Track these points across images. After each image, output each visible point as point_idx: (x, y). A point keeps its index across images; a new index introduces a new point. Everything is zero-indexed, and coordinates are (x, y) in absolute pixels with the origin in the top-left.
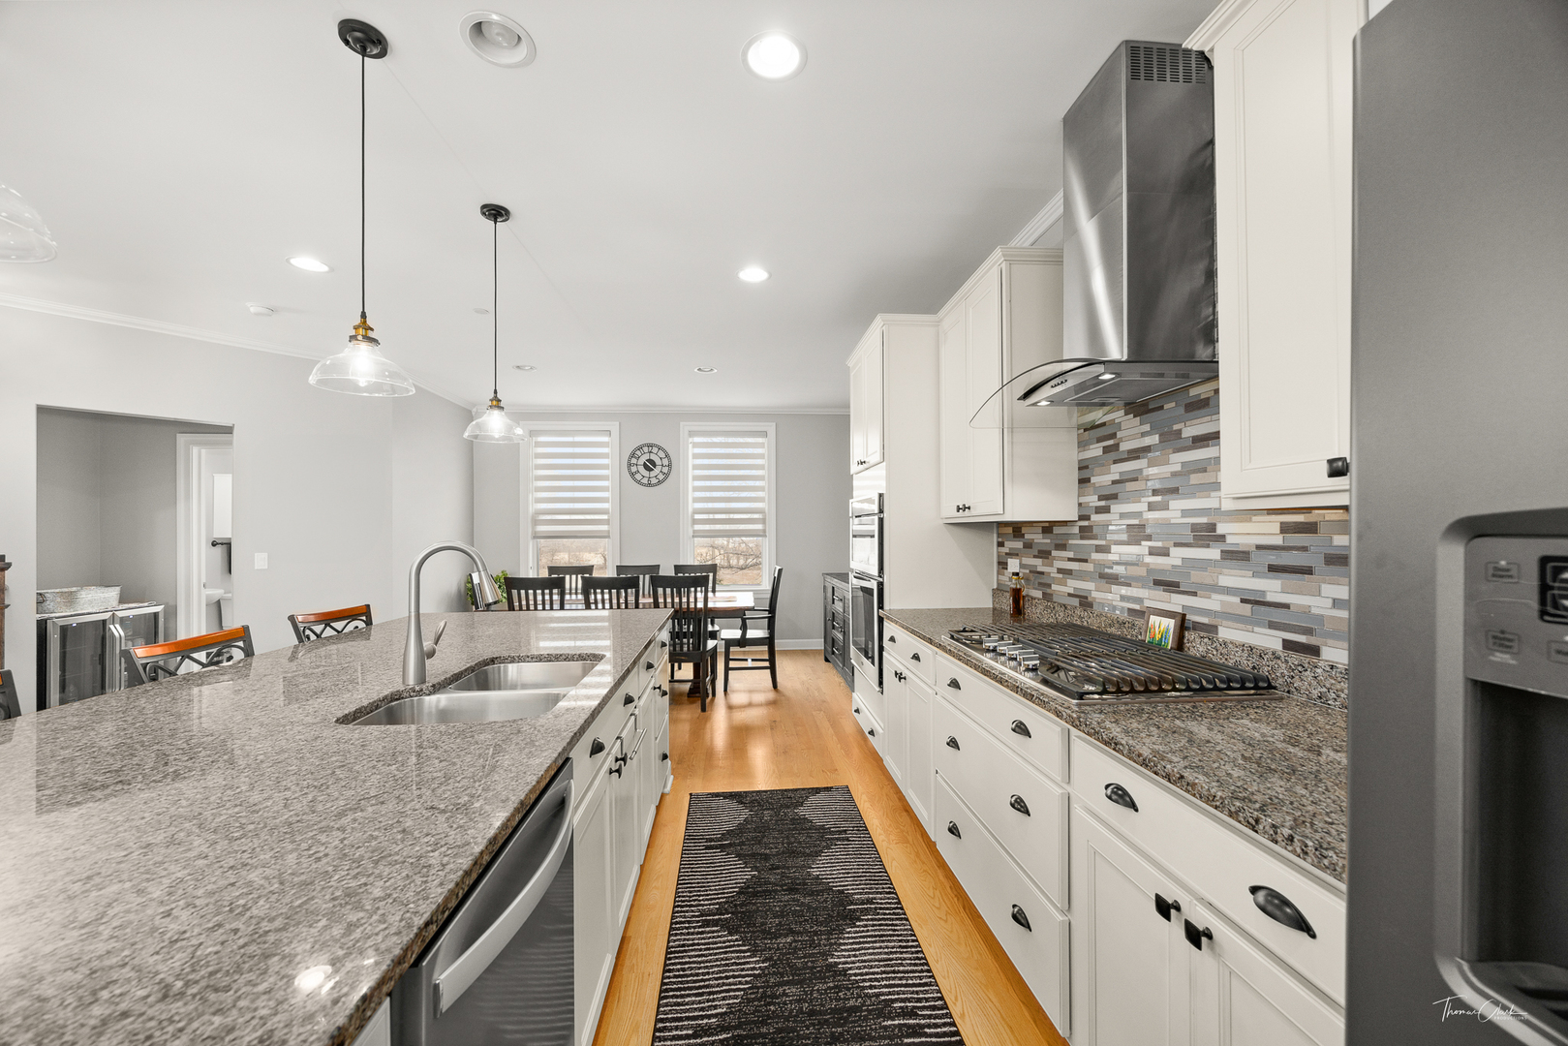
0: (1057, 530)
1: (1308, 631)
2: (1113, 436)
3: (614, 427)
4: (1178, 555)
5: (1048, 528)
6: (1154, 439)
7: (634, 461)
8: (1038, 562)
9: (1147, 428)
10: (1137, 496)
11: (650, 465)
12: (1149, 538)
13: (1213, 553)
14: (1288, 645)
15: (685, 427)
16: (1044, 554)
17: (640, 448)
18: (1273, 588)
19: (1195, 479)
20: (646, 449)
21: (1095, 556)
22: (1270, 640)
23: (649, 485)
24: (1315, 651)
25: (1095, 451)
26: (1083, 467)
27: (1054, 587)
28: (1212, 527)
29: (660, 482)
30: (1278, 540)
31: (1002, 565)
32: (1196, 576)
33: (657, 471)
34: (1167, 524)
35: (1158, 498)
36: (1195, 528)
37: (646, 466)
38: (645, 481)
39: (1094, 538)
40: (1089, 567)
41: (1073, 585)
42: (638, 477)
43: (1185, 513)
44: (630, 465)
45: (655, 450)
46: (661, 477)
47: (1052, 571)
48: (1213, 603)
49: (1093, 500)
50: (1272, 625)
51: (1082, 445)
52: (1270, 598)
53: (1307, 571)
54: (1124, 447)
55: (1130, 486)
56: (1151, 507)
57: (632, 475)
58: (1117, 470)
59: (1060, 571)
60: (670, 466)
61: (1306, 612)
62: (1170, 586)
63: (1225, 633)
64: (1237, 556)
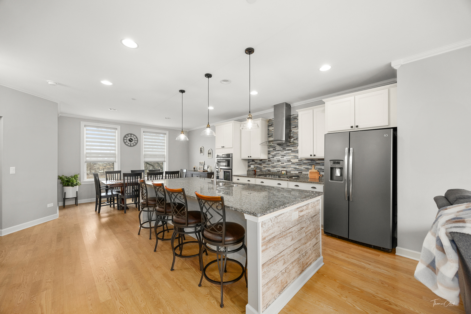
0: (263, 160)
1: (301, 171)
2: (275, 148)
3: (119, 127)
4: (285, 164)
5: (261, 160)
6: (282, 149)
7: (125, 138)
8: (259, 166)
9: (281, 147)
10: (279, 156)
11: (131, 140)
12: (281, 161)
13: (290, 163)
14: (299, 172)
15: (142, 130)
16: (260, 164)
17: (128, 135)
18: (297, 167)
19: (288, 154)
20: (130, 135)
21: (271, 164)
22: (297, 172)
23: (131, 146)
24: (302, 173)
25: (272, 149)
26: (269, 151)
27: (262, 169)
28: (290, 160)
29: (134, 145)
30: (298, 162)
31: (249, 166)
32: (288, 166)
33: (133, 142)
34: (284, 160)
35: (282, 156)
36: (288, 160)
37: (129, 140)
38: (129, 145)
39: (271, 161)
40: (270, 166)
41: (266, 169)
42: (127, 143)
43: (286, 158)
44: (124, 140)
45: (133, 136)
46: (135, 144)
47: (262, 167)
48: (290, 169)
49: (271, 156)
50: (297, 171)
51: (268, 148)
52: (297, 168)
53: (301, 165)
54: (276, 149)
55: (278, 155)
56: (281, 158)
57: (125, 143)
58: (275, 152)
59: (263, 167)
60: (137, 141)
61: (301, 169)
62: (284, 167)
63: (291, 172)
64: (293, 163)
